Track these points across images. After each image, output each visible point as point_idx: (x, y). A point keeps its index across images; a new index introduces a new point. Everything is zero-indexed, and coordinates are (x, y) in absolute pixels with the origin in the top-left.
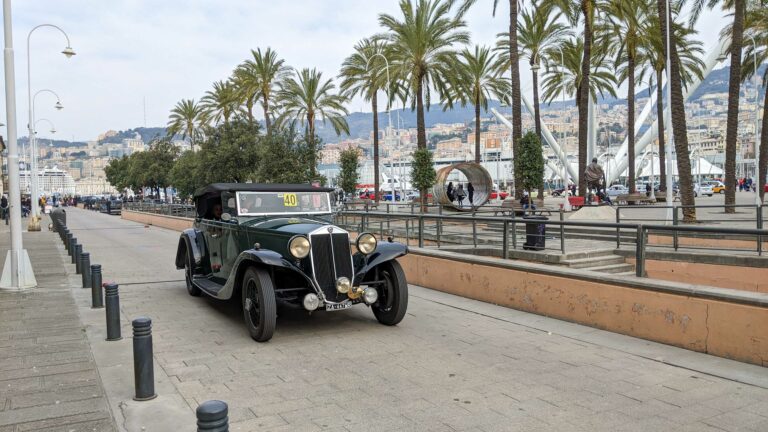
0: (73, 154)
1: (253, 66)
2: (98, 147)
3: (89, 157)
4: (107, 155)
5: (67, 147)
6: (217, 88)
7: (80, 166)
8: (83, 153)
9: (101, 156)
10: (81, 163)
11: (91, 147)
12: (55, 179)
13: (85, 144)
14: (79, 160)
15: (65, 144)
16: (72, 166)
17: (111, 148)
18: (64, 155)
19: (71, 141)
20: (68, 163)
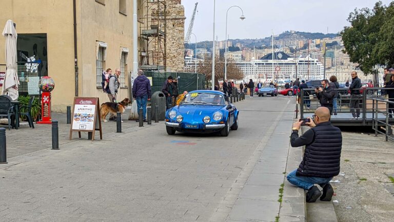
0: (327, 45)
7: (332, 55)
14: (331, 50)
15: (320, 36)
18: (318, 46)
19: (325, 34)
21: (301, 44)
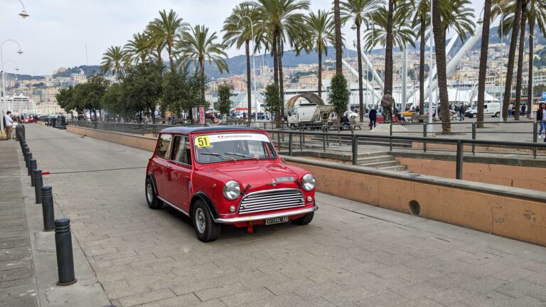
0: (34, 85)
1: (161, 22)
2: (53, 80)
3: (46, 87)
4: (59, 85)
5: (30, 80)
6: (136, 38)
7: (40, 93)
8: (42, 84)
9: (55, 87)
10: (41, 92)
11: (47, 79)
12: (22, 102)
13: (43, 78)
14: (39, 89)
15: (29, 77)
16: (34, 94)
17: (62, 80)
18: (28, 86)
19: (33, 75)
20: (31, 92)
21: (13, 84)
